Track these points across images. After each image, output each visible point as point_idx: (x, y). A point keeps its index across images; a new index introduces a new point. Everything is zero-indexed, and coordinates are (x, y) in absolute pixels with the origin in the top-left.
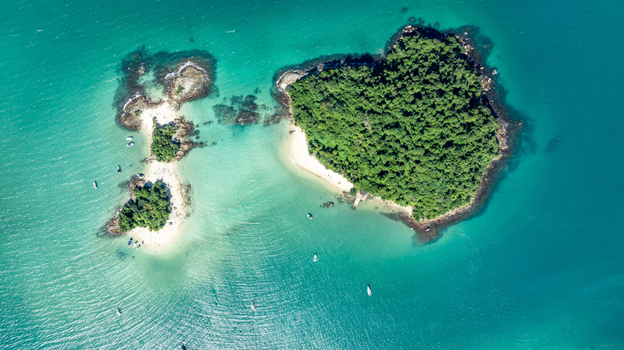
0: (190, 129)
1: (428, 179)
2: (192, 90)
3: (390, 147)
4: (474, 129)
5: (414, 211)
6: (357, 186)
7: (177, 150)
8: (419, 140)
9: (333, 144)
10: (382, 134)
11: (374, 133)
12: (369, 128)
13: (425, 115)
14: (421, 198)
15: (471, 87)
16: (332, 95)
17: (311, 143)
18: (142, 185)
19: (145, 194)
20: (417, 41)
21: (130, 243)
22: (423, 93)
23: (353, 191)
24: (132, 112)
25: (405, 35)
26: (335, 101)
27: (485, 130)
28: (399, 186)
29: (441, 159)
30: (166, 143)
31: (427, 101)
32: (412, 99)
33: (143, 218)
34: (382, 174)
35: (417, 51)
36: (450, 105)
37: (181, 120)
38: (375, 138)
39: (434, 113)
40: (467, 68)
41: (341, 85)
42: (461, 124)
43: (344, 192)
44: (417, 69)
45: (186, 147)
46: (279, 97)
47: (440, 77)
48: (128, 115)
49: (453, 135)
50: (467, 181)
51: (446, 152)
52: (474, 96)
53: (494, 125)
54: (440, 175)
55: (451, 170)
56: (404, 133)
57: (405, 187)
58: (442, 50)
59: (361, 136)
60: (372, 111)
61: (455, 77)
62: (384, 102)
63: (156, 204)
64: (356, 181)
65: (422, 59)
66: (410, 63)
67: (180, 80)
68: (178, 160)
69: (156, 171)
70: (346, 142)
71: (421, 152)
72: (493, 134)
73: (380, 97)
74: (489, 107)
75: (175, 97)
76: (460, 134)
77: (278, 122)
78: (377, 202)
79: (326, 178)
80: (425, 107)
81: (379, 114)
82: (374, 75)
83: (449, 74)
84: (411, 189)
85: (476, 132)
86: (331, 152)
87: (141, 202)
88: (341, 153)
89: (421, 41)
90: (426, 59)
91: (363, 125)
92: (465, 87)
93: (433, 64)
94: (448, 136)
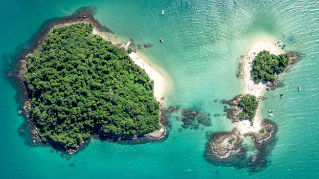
0: (230, 114)
1: (78, 49)
2: (223, 140)
3: (99, 75)
4: (41, 76)
5: (92, 31)
6: (126, 54)
7: (241, 101)
8: (79, 75)
9: (137, 85)
10: (103, 84)
11: (108, 86)
12: (111, 90)
13: (72, 91)
14: (86, 38)
15: (38, 105)
16: (131, 117)
17: (151, 89)
18: (269, 83)
19: (268, 75)
20: (68, 142)
21: (284, 46)
22: (71, 105)
23: (129, 52)
24: (266, 132)
25: (75, 148)
26: (130, 112)
27: (34, 74)
28: (98, 48)
29: (67, 60)
30: (247, 107)
31: (69, 100)
32: (79, 104)
33: (273, 60)
34: (108, 58)
35: (69, 136)
36: (55, 94)
37: (234, 121)
38: (108, 82)
39: (66, 91)
40: (38, 118)
41: (124, 123)
42: (49, 80)
43: (136, 52)
44: (72, 123)
45: (235, 102)
46: (167, 124)
47: (57, 114)
48: (269, 131)
49: (56, 74)
50: (52, 43)
51: (63, 64)
52: (37, 99)
53: (28, 77)
54: (70, 50)
55: (62, 52)
56: (88, 82)
57: (95, 47)
58: (52, 133)
59: (117, 86)
60: (107, 100)
61: (47, 113)
62: (98, 105)
63: (262, 68)
64: (126, 58)
65: (67, 130)
66: (75, 128)
67: (230, 147)
68: (241, 95)
69: (258, 90)
70: (128, 84)
71: (79, 67)
72: (29, 71)
73: (100, 109)
74: (28, 90)
75: (235, 137)
76: (51, 74)
77: (170, 107)
78: (115, 41)
79: (146, 64)
80: (71, 96)
81: (103, 98)
82: (101, 125)
83: (51, 115)
84: (91, 45)
85: (40, 74)
86: (139, 80)
87: (271, 71)
88: (132, 78)
89: (65, 141)
90: (64, 129)
91: (115, 93)
92: (42, 105)
93: (60, 125)
94: (60, 74)
